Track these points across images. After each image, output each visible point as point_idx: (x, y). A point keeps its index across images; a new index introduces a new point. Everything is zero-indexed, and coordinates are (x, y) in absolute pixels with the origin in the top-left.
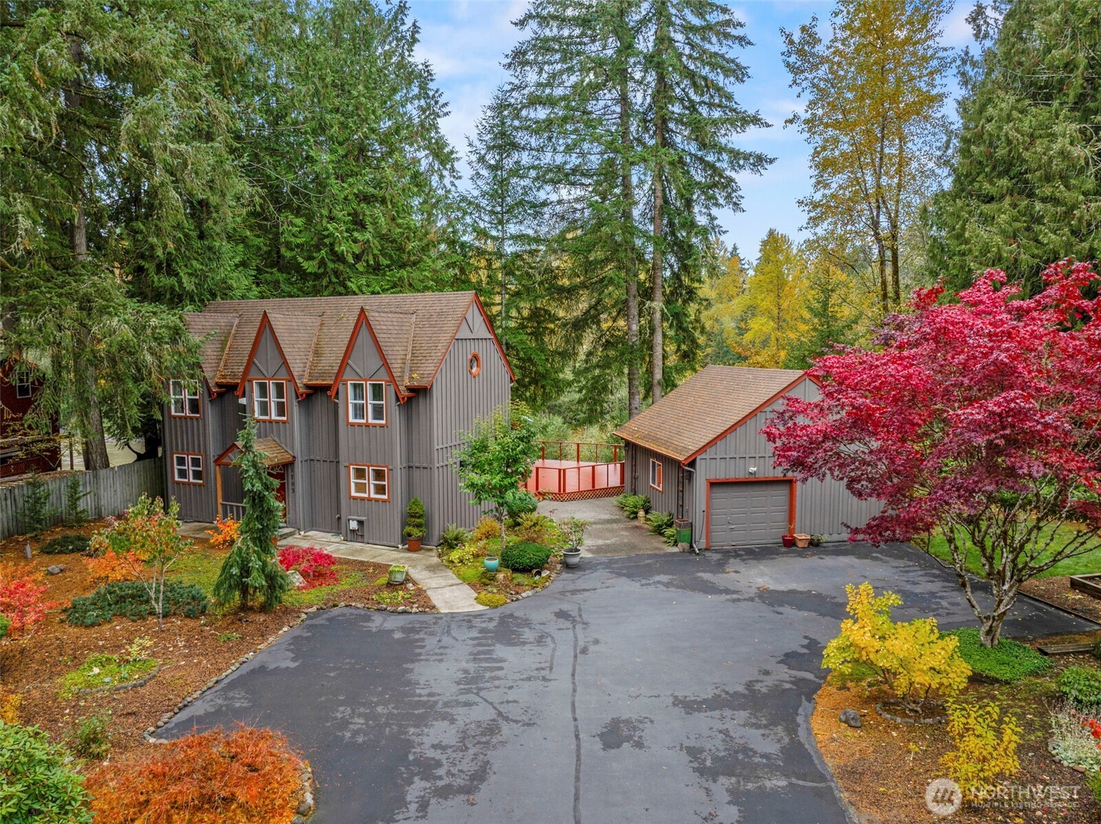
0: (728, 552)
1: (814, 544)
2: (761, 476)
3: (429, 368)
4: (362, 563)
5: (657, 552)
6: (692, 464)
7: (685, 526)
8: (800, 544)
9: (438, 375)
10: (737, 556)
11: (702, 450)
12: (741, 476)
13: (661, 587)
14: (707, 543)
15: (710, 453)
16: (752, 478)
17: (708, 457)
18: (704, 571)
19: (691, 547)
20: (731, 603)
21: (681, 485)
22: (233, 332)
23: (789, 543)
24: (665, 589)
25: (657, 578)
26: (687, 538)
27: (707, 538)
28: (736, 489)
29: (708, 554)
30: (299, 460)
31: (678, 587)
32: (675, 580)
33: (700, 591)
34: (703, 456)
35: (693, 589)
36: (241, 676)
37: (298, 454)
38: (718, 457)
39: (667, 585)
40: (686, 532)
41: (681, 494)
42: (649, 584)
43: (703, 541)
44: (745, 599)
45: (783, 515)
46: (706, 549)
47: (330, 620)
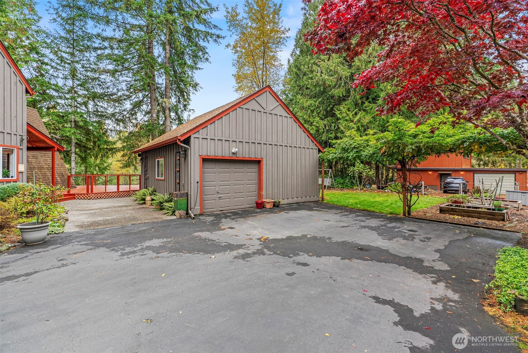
0: (219, 215)
1: (276, 205)
2: (240, 156)
5: (155, 220)
6: (187, 141)
7: (182, 195)
8: (268, 206)
10: (226, 217)
11: (195, 130)
12: (226, 154)
13: (150, 254)
14: (201, 209)
15: (202, 133)
16: (234, 157)
17: (200, 136)
18: (201, 231)
19: (187, 213)
20: (241, 261)
21: (178, 166)
23: (260, 205)
24: (155, 255)
25: (147, 244)
26: (184, 206)
27: (201, 205)
28: (223, 165)
29: (201, 218)
31: (171, 250)
32: (169, 242)
33: (199, 251)
34: (196, 135)
35: (191, 251)
38: (209, 137)
39: (157, 250)
40: (183, 201)
41: (178, 174)
42: (134, 252)
43: (198, 207)
44: (254, 253)
45: (254, 187)
46: (201, 215)
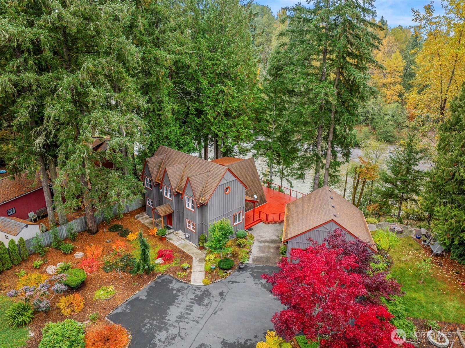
3: (207, 197)
4: (184, 252)
9: (210, 199)
11: (290, 239)
17: (292, 241)
22: (163, 161)
24: (260, 287)
30: (175, 212)
34: (290, 241)
36: (132, 300)
37: (174, 210)
38: (296, 242)
42: (257, 283)
47: (162, 280)
